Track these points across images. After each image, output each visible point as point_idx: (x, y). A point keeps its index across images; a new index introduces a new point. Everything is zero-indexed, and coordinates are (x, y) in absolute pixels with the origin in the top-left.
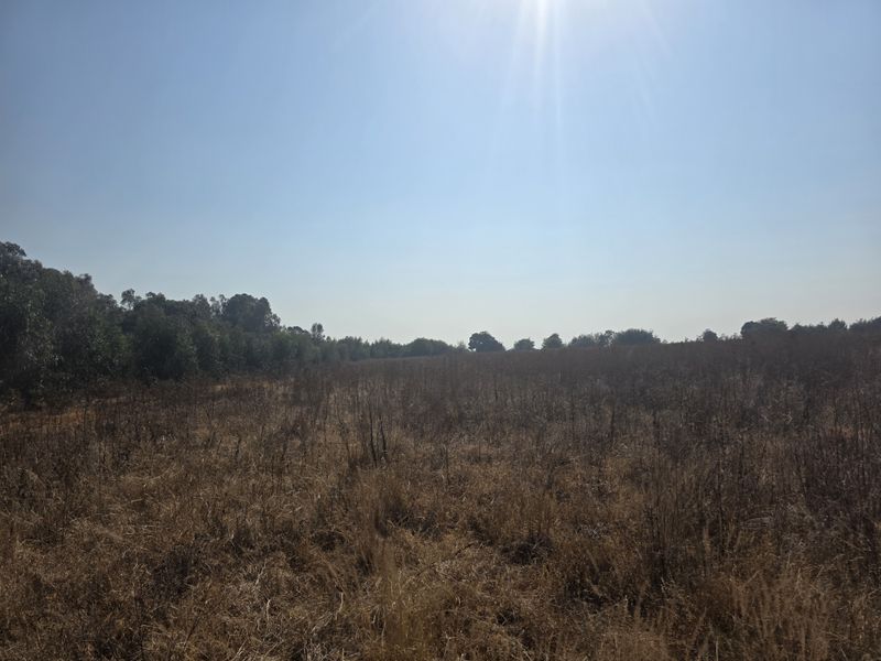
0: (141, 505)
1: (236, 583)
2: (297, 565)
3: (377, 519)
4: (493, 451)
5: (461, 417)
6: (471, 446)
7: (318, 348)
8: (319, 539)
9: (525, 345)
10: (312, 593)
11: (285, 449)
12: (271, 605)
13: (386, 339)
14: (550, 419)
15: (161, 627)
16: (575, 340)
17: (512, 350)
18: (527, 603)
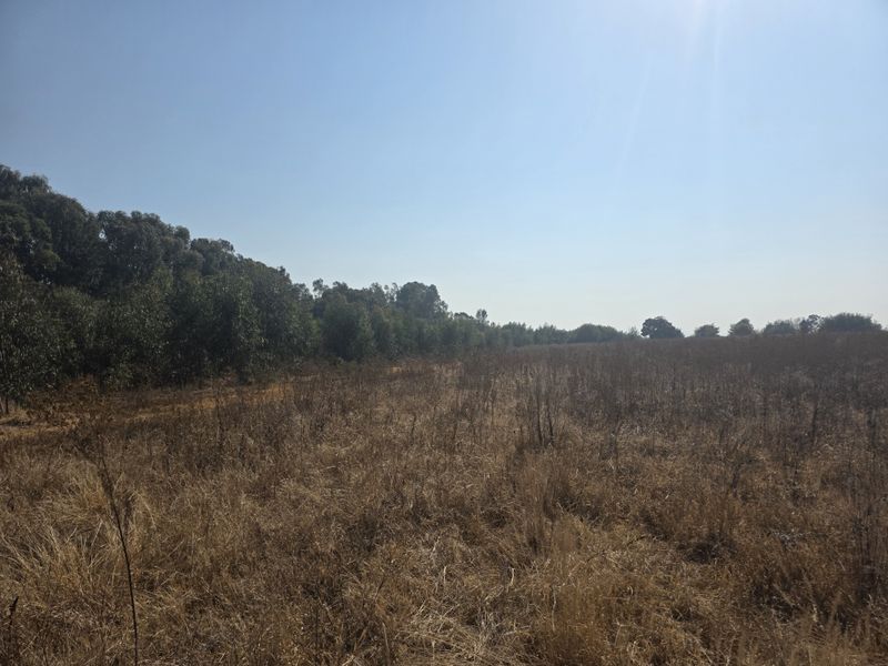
0: (335, 470)
1: (416, 547)
2: (470, 538)
3: (545, 503)
4: (668, 445)
5: (632, 408)
6: (644, 438)
7: (483, 334)
8: (489, 517)
9: (707, 332)
10: (483, 565)
11: (455, 428)
12: (447, 571)
13: (549, 325)
14: (736, 413)
15: (355, 577)
16: (769, 326)
17: (691, 338)
18: (705, 603)
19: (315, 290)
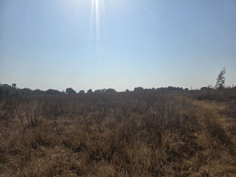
2: (3, 161)
3: (32, 144)
4: (71, 121)
5: (62, 112)
6: (65, 120)
8: (11, 152)
9: (82, 92)
13: (39, 89)
16: (96, 91)
17: (78, 93)
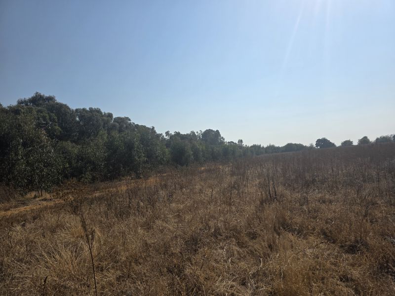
0: (179, 215)
1: (216, 249)
2: (241, 245)
3: (275, 227)
4: (332, 198)
5: (314, 181)
6: (320, 195)
7: (241, 150)
8: (249, 234)
9: (347, 144)
11: (231, 194)
12: (231, 260)
13: (272, 144)
14: (364, 181)
15: (190, 264)
16: (377, 139)
17: (340, 147)
18: (356, 273)
19: (166, 136)
